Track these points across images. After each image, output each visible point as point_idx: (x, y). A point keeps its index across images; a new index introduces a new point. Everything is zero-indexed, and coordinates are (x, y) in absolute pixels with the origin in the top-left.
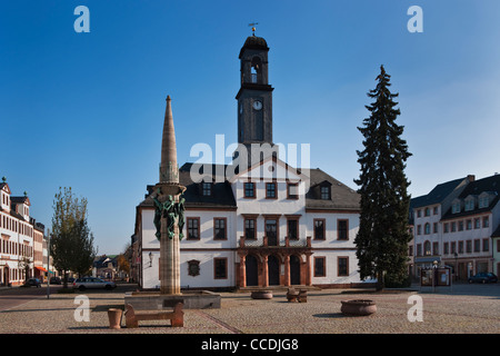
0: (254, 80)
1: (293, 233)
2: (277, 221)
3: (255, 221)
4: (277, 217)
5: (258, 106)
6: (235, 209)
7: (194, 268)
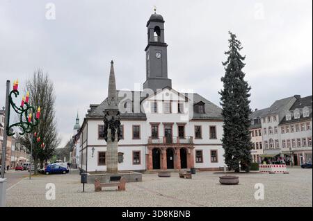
0: (156, 40)
1: (181, 134)
2: (171, 127)
3: (158, 127)
4: (171, 124)
5: (159, 56)
6: (145, 119)
7: (121, 157)
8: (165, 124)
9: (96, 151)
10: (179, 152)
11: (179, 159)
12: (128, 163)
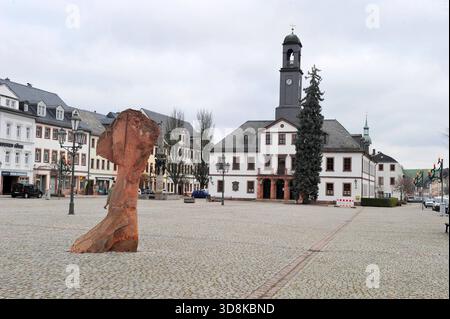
2: (285, 159)
3: (271, 159)
4: (285, 156)
5: (289, 83)
6: (259, 151)
7: (236, 186)
8: (279, 156)
9: (215, 180)
10: (286, 183)
11: (286, 190)
12: (243, 192)
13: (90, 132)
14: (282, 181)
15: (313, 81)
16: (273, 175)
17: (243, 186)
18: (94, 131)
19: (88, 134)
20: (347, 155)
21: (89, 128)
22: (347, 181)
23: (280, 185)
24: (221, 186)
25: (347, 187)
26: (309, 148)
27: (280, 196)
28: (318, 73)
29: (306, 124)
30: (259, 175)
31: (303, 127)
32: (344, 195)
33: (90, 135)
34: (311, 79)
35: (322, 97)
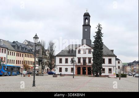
2: (86, 59)
5: (86, 30)
6: (76, 56)
7: (66, 70)
8: (83, 58)
9: (58, 67)
10: (87, 68)
11: (87, 71)
12: (69, 72)
13: (7, 49)
14: (85, 67)
15: (99, 29)
16: (81, 65)
17: (69, 70)
18: (9, 48)
19: (6, 49)
20: (110, 58)
21: (7, 47)
22: (110, 67)
23: (84, 69)
24: (60, 70)
25: (110, 70)
26: (98, 55)
27: (84, 73)
28: (100, 26)
29: (97, 46)
30: (76, 65)
31: (96, 47)
32: (109, 73)
33: (8, 50)
34: (98, 28)
35: (102, 35)
